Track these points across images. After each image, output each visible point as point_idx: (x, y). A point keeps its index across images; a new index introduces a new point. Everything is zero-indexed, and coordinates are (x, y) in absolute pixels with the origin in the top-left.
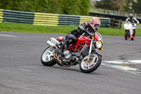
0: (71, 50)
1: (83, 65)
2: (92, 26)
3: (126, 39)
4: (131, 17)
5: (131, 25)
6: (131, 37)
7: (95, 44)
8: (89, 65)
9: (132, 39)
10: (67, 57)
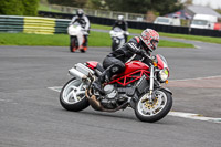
0: (117, 85)
1: (142, 108)
2: (147, 43)
3: (72, 51)
4: (80, 16)
5: (79, 27)
6: (81, 47)
7: (157, 74)
8: (152, 110)
9: (83, 51)
10: (110, 96)
